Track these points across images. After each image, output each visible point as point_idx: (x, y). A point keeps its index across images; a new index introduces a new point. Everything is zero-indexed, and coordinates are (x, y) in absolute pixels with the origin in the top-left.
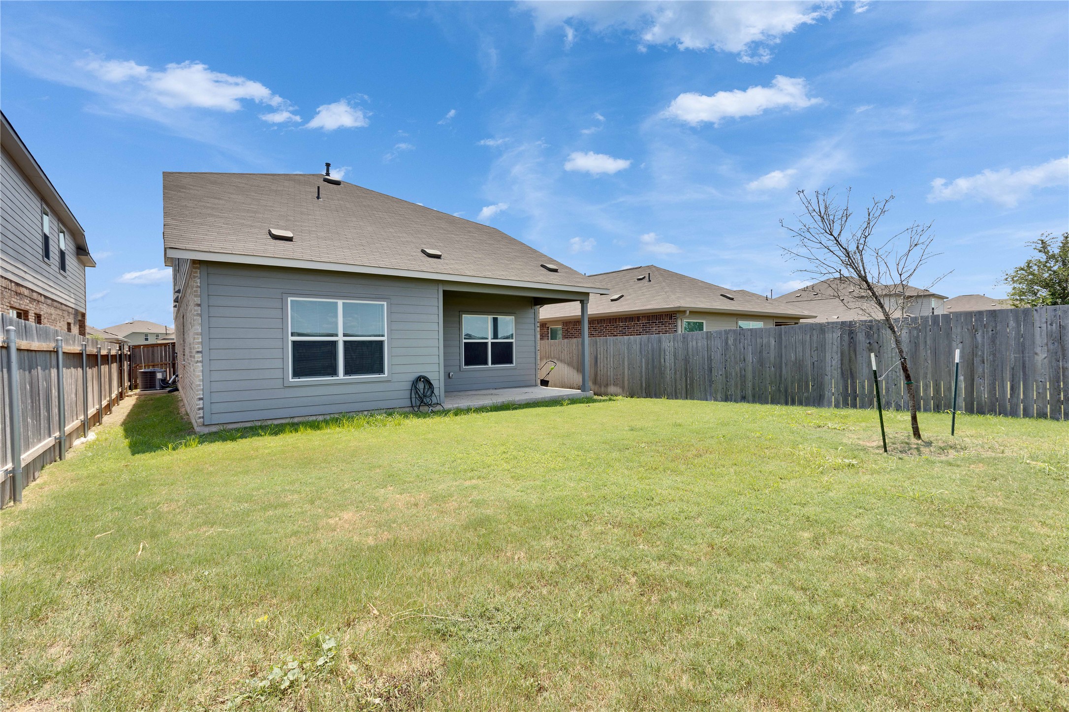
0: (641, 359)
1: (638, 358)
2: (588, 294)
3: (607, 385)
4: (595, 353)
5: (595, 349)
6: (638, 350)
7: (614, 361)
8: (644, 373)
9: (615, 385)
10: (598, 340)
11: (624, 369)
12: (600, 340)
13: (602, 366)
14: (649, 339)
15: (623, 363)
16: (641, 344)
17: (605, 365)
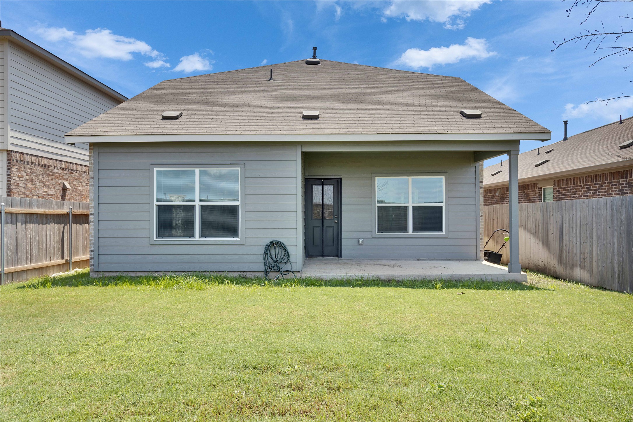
0: (613, 232)
1: (608, 229)
2: (517, 142)
3: (573, 267)
4: (561, 222)
5: (560, 216)
6: (609, 218)
7: (580, 233)
8: (616, 253)
9: (583, 267)
10: (564, 204)
11: (591, 245)
12: (565, 203)
13: (567, 239)
14: (622, 201)
15: (591, 236)
16: (612, 210)
17: (571, 239)
